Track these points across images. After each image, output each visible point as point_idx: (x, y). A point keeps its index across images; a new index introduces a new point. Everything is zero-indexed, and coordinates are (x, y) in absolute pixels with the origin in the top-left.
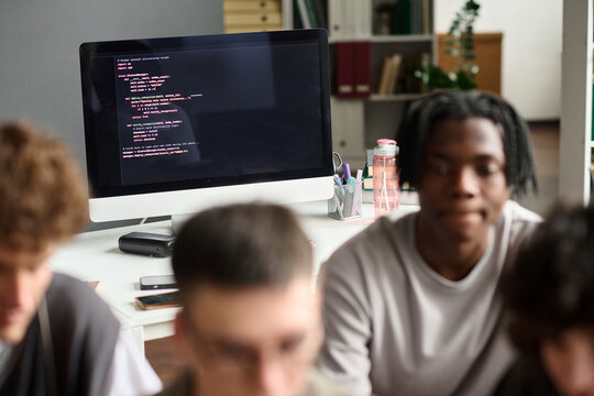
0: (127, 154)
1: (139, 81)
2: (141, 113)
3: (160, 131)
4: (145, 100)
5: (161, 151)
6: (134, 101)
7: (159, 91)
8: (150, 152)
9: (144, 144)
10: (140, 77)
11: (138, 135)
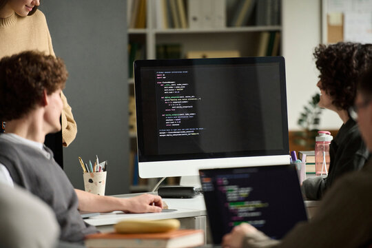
0: (162, 134)
1: (170, 87)
2: (171, 107)
3: (182, 120)
4: (172, 99)
5: (183, 133)
6: (167, 99)
7: (182, 93)
8: (176, 133)
9: (172, 128)
10: (170, 84)
11: (169, 121)
